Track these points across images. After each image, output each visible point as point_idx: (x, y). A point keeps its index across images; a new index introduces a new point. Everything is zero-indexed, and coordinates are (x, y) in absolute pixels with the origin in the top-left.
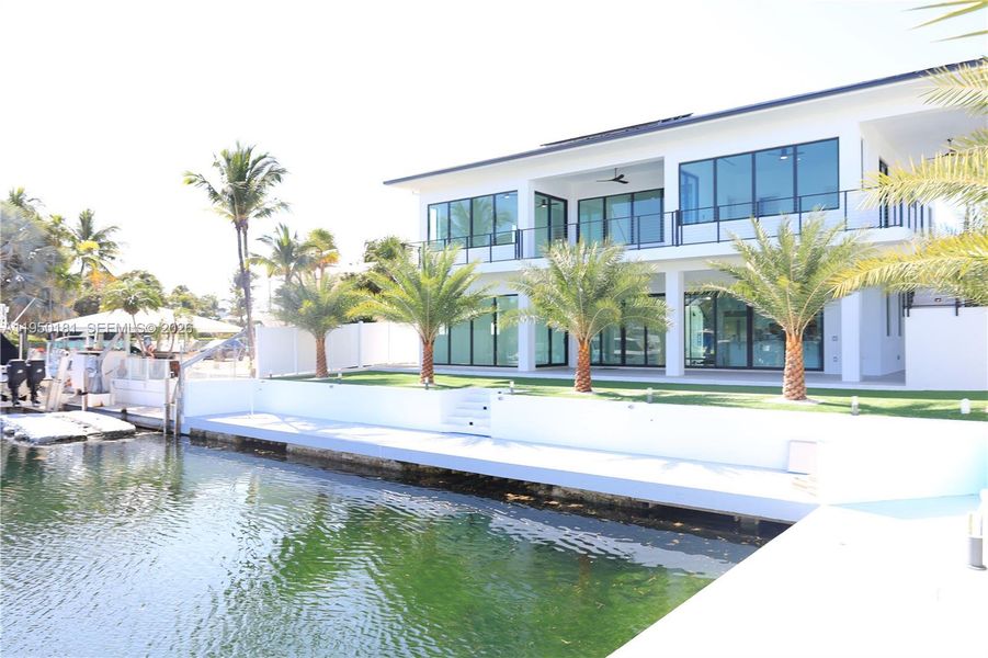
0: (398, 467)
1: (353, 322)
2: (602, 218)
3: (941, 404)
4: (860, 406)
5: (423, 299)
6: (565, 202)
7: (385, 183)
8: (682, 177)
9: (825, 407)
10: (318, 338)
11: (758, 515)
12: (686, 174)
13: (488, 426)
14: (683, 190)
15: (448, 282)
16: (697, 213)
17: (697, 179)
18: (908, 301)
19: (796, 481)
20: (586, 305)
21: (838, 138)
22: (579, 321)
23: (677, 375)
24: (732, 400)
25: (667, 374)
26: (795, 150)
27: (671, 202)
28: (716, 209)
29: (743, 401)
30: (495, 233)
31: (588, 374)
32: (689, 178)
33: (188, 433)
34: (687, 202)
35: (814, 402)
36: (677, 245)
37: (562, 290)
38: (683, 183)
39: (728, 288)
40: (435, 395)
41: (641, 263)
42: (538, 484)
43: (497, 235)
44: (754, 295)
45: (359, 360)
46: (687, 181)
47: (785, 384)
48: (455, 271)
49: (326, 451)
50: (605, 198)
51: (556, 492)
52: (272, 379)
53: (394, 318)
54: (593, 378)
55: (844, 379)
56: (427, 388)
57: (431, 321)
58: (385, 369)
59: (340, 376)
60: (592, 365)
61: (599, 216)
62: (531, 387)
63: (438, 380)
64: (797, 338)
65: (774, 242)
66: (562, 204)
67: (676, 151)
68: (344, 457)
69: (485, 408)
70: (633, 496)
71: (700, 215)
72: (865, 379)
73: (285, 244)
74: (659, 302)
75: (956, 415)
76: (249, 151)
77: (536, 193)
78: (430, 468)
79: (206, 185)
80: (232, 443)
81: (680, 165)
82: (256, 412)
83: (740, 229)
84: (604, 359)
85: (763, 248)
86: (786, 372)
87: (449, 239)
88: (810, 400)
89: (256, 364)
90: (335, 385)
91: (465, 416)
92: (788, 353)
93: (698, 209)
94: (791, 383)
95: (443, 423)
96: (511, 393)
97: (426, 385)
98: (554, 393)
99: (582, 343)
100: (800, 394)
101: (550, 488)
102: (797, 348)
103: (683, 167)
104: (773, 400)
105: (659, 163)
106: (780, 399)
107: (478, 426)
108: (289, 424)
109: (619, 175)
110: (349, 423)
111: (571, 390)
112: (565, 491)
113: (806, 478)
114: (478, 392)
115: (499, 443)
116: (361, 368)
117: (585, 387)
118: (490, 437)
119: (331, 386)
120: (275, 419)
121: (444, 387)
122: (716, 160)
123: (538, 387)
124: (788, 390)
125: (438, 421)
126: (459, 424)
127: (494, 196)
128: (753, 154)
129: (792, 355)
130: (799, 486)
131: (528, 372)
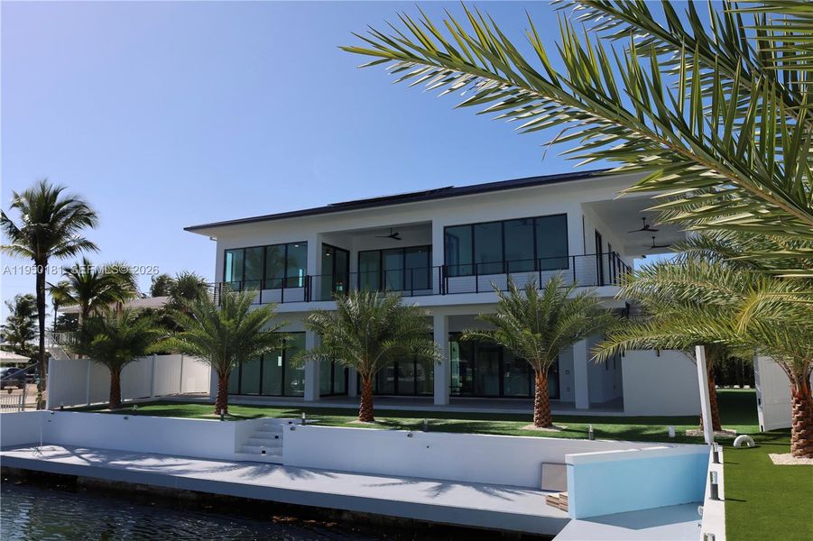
0: (193, 496)
3: (653, 429)
4: (595, 432)
5: (222, 337)
6: (348, 253)
7: (185, 229)
8: (447, 237)
9: (566, 433)
10: (113, 370)
12: (448, 234)
13: (280, 454)
14: (447, 247)
15: (245, 321)
16: (458, 269)
17: (458, 239)
19: (549, 499)
20: (372, 346)
21: (566, 214)
22: (364, 358)
23: (445, 403)
24: (495, 428)
25: (436, 403)
27: (438, 257)
28: (475, 265)
29: (503, 428)
31: (372, 406)
32: (452, 239)
34: (450, 259)
35: (558, 428)
36: (444, 294)
37: (350, 332)
38: (447, 241)
40: (231, 426)
42: (330, 509)
43: (288, 279)
44: (509, 339)
45: (151, 390)
46: (450, 240)
47: (535, 413)
48: (251, 311)
49: (120, 483)
50: (382, 250)
51: (345, 516)
52: (62, 410)
54: (375, 408)
55: (578, 406)
56: (222, 419)
57: (226, 357)
59: (134, 407)
61: (376, 267)
62: (321, 417)
64: (544, 375)
66: (345, 254)
67: (442, 218)
68: (139, 488)
69: (277, 437)
71: (461, 270)
73: (85, 281)
75: (663, 438)
76: (56, 194)
77: (323, 244)
79: (9, 224)
81: (445, 228)
82: (45, 444)
84: (380, 387)
85: (515, 299)
86: (536, 403)
87: (244, 281)
88: (555, 428)
89: (46, 395)
90: (130, 417)
91: (258, 445)
92: (537, 388)
93: (458, 265)
94: (539, 412)
95: (236, 452)
96: (304, 424)
97: (222, 416)
98: (341, 423)
99: (366, 378)
100: (546, 422)
101: (340, 512)
102: (544, 383)
103: (447, 230)
104: (526, 428)
105: (429, 225)
106: (531, 426)
107: (270, 454)
108: (79, 455)
109: (394, 233)
110: (144, 454)
111: (356, 420)
112: (354, 514)
113: (557, 495)
114: (269, 422)
115: (294, 470)
116: (153, 398)
117: (368, 417)
118: (281, 465)
119: (126, 418)
120: (62, 450)
121: (238, 418)
122: (473, 225)
123: (325, 417)
124: (537, 419)
125: (233, 451)
126: (253, 453)
127: (286, 245)
128: (503, 222)
129: (540, 390)
130: (550, 502)
131: (313, 402)
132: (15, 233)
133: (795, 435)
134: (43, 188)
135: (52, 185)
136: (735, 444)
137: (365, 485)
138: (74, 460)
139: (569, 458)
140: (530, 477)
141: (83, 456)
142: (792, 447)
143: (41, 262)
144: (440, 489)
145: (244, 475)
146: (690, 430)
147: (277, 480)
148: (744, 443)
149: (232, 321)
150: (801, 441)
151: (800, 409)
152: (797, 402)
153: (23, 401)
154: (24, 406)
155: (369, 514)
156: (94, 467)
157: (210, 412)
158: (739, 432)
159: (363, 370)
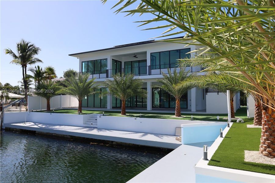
0: (69, 137)
1: (59, 95)
2: (131, 67)
3: (213, 117)
4: (193, 118)
5: (79, 89)
6: (121, 62)
7: (69, 55)
8: (151, 56)
9: (185, 118)
10: (47, 99)
11: (167, 147)
12: (152, 56)
13: (97, 125)
14: (152, 60)
15: (86, 84)
16: (156, 66)
17: (156, 57)
18: (207, 91)
19: (177, 138)
20: (124, 91)
21: (190, 48)
22: (122, 95)
23: (150, 110)
24: (163, 117)
25: (147, 110)
26: (180, 51)
27: (149, 63)
28: (160, 65)
29: (165, 117)
30: (101, 70)
31: (125, 110)
32: (154, 57)
33: (5, 128)
34: (153, 63)
35: (183, 117)
36: (150, 75)
37: (118, 87)
38: (152, 58)
39: (161, 87)
40: (82, 116)
41: (139, 79)
42: (109, 141)
43: (102, 71)
44: (168, 89)
45: (61, 106)
46: (153, 58)
47: (176, 112)
48: (88, 81)
49: (48, 133)
50: (132, 61)
51: (114, 143)
52: (32, 111)
53: (70, 94)
54: (126, 111)
55: (192, 111)
56: (79, 114)
57: (81, 95)
58: (69, 109)
59: (53, 111)
60: (126, 107)
61: (130, 66)
62: (109, 113)
63: (83, 112)
64: (179, 100)
65: (173, 75)
66: (120, 63)
67: (150, 50)
68: (53, 134)
69: (96, 120)
70: (134, 143)
71: (157, 67)
72: (197, 111)
73: (38, 72)
74: (144, 90)
75: (216, 120)
76: (27, 44)
77: (112, 59)
78: (79, 137)
79: (13, 54)
80: (19, 131)
81: (151, 53)
82: (27, 122)
83: (165, 71)
84: (131, 106)
85: (170, 76)
86: (176, 109)
87: (88, 71)
88: (182, 117)
89: (28, 107)
90: (52, 113)
91: (90, 122)
92: (176, 104)
93: (156, 65)
94: (177, 112)
95: (84, 124)
96: (103, 115)
97: (79, 113)
98: (115, 115)
99: (123, 101)
100: (179, 115)
101: (112, 142)
102: (178, 103)
103: (152, 54)
104: (172, 117)
105: (145, 53)
106: (174, 116)
107: (94, 125)
108: (37, 125)
109: (135, 55)
110: (56, 124)
111: (120, 115)
112: (116, 142)
113: (179, 137)
114: (94, 115)
115: (100, 129)
116: (61, 108)
117: (124, 113)
118: (97, 128)
119: (51, 114)
120: (33, 124)
121: (84, 114)
122: (160, 52)
123: (111, 114)
124: (176, 114)
125: (83, 124)
126: (89, 124)
127: (101, 60)
128: (169, 51)
129: (177, 105)
130: (177, 139)
131: (110, 109)
132: (15, 56)
133: (255, 118)
134: (24, 42)
135: (27, 41)
136: (237, 122)
137: (120, 134)
138: (36, 126)
139: (182, 126)
140: (172, 132)
141: (38, 125)
142: (254, 122)
143: (24, 66)
144: (143, 135)
145: (84, 131)
146: (225, 118)
147: (95, 132)
148: (240, 121)
149: (82, 84)
150: (257, 120)
151: (257, 110)
152: (256, 108)
153: (21, 109)
154: (21, 111)
155: (121, 142)
156: (41, 128)
157: (77, 112)
158: (239, 118)
159: (122, 99)
